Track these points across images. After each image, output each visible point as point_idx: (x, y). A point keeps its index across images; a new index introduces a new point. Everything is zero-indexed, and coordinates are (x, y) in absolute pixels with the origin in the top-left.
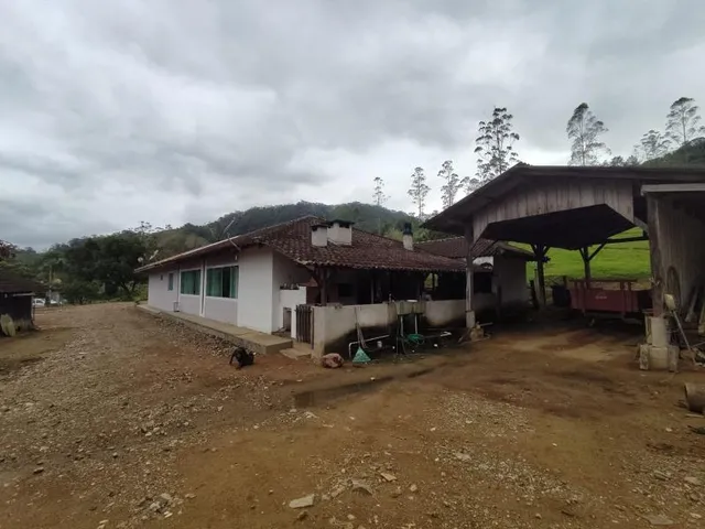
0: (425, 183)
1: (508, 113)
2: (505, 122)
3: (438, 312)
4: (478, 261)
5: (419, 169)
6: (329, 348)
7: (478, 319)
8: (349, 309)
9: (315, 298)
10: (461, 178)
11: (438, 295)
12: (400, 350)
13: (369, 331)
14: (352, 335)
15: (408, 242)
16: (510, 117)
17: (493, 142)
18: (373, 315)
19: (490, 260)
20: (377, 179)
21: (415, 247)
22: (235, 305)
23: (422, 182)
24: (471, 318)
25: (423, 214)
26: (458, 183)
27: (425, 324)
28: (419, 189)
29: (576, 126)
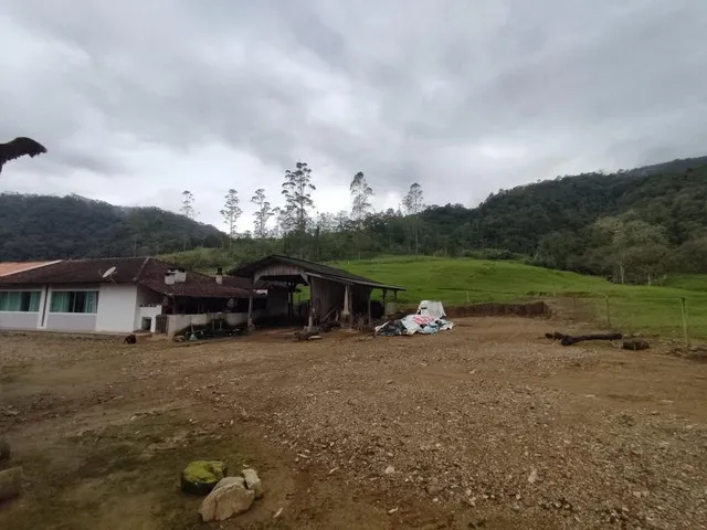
0: (238, 205)
1: (308, 168)
2: (306, 174)
3: (233, 319)
4: (259, 292)
5: (233, 191)
6: (177, 334)
7: (254, 322)
8: (187, 316)
9: (167, 311)
10: (272, 207)
11: (234, 310)
12: (212, 337)
13: (197, 327)
14: (189, 329)
15: (219, 279)
16: (309, 171)
17: (296, 189)
18: (199, 319)
19: (266, 292)
20: (187, 192)
21: (223, 282)
22: (95, 317)
23: (235, 205)
24: (250, 322)
25: (234, 233)
26: (270, 211)
27: (225, 324)
28: (233, 210)
29: (356, 188)
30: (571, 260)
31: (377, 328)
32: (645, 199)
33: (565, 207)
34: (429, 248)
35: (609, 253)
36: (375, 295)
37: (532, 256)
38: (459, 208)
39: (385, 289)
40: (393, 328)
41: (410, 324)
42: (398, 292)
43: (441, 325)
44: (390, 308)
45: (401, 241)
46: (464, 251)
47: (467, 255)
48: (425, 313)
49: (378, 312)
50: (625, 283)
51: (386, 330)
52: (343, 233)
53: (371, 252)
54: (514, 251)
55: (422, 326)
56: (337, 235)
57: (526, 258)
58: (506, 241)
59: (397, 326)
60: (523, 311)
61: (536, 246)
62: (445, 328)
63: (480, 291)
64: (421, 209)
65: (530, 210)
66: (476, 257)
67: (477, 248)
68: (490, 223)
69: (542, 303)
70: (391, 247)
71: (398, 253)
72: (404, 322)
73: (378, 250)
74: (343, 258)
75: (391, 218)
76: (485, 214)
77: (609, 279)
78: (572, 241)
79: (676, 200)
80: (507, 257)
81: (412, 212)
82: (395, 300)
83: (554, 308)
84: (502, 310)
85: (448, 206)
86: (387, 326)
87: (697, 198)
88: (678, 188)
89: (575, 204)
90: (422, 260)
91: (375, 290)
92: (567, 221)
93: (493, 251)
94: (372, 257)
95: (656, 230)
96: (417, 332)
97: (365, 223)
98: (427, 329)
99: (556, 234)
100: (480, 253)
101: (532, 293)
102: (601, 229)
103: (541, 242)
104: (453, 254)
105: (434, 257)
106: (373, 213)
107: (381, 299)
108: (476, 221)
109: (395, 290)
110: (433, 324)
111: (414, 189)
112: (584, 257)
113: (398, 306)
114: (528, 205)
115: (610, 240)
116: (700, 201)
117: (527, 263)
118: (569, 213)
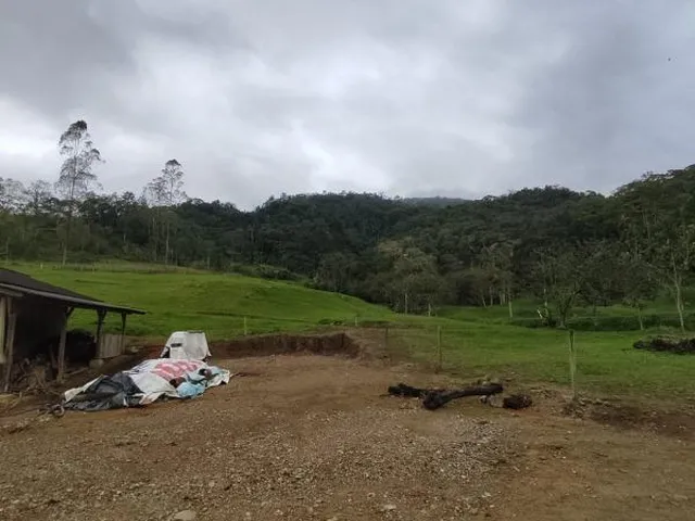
29: (69, 143)
30: (352, 285)
31: (70, 394)
32: (418, 228)
33: (347, 227)
34: (186, 256)
35: (390, 280)
36: (80, 320)
37: (312, 278)
38: (230, 208)
39: (102, 311)
40: (109, 390)
41: (149, 379)
42: (128, 317)
43: (209, 376)
44: (110, 346)
45: (142, 241)
46: (233, 264)
47: (236, 270)
48: (178, 355)
49: (82, 350)
50: (409, 312)
51: (92, 397)
52: (38, 217)
53: (86, 252)
54: (292, 271)
55: (175, 383)
56: (24, 218)
57: (306, 280)
58: (284, 257)
59: (119, 387)
60: (319, 346)
61: (317, 266)
62: (217, 381)
63: (257, 317)
64: (179, 200)
65: (312, 224)
66: (249, 274)
67: (251, 262)
68: (268, 232)
69: (343, 335)
70: (125, 248)
71: (135, 259)
72: (135, 378)
73: (102, 252)
74: (32, 257)
75: (128, 206)
76: (262, 221)
77: (392, 308)
78: (354, 264)
79: (440, 234)
80: (283, 277)
81: (163, 203)
82: (121, 330)
83: (361, 342)
84: (292, 345)
85: (216, 203)
86: (97, 387)
87: (454, 234)
88: (441, 222)
89: (356, 225)
90: (174, 272)
91: (77, 311)
92: (348, 243)
93: (268, 268)
94: (89, 262)
95: (429, 259)
96: (162, 397)
97: (83, 207)
98: (185, 388)
99: (339, 254)
100: (253, 269)
101: (324, 322)
102: (383, 253)
103: (323, 262)
104: (218, 267)
105: (191, 270)
106: (99, 193)
107: (93, 329)
108: (251, 229)
109: (124, 312)
110: (195, 375)
111: (170, 168)
112: (367, 281)
113: (128, 340)
114: (309, 218)
115: (391, 265)
116: (456, 237)
117: (307, 286)
118: (351, 233)
